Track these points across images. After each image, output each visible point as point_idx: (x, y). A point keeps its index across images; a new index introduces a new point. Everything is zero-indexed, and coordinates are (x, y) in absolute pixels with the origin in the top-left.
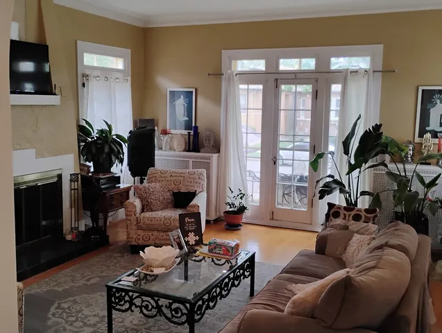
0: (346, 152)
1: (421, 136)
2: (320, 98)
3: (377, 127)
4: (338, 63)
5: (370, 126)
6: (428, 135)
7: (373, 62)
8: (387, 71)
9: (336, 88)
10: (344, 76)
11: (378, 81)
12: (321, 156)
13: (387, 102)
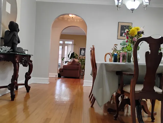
0: (68, 57)
1: (80, 55)
2: (63, 48)
3: (74, 53)
4: (66, 42)
5: (72, 52)
6: (81, 55)
7: (72, 42)
8: (74, 44)
9: (66, 47)
10: (68, 45)
11: (73, 46)
12: (64, 58)
13: (74, 49)
